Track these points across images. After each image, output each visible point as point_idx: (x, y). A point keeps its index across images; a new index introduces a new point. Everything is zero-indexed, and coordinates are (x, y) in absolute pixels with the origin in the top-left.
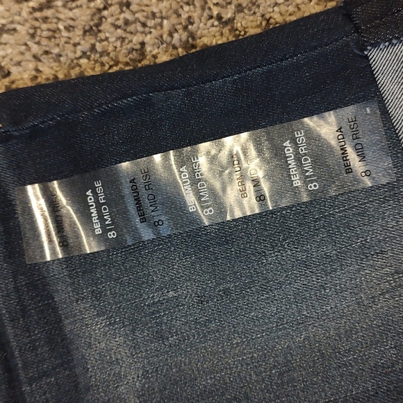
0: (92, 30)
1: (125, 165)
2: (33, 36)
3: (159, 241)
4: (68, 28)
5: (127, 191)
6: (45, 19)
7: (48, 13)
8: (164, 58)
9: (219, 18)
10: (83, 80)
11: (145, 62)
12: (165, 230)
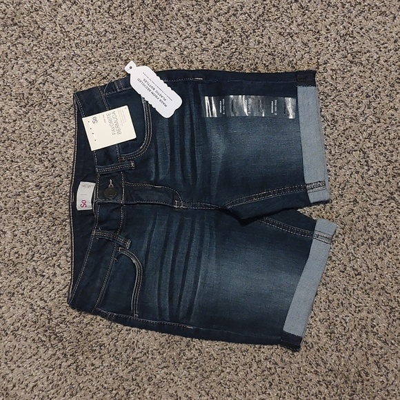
0: (230, 58)
1: (232, 96)
2: (213, 54)
3: (235, 117)
4: (223, 55)
5: (230, 102)
6: (217, 51)
7: (219, 48)
8: (247, 71)
9: (265, 64)
10: (224, 72)
11: (242, 71)
12: (237, 115)
